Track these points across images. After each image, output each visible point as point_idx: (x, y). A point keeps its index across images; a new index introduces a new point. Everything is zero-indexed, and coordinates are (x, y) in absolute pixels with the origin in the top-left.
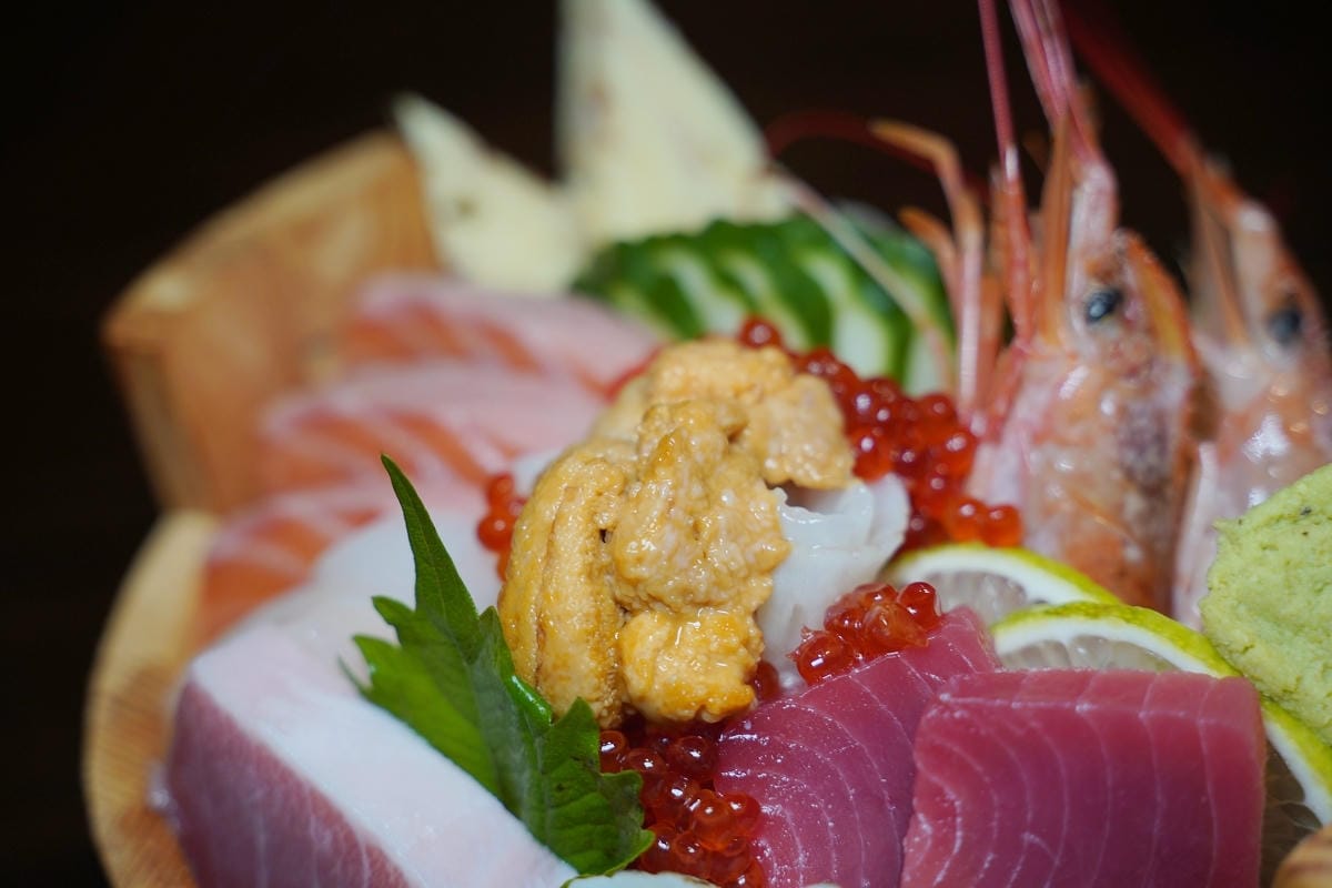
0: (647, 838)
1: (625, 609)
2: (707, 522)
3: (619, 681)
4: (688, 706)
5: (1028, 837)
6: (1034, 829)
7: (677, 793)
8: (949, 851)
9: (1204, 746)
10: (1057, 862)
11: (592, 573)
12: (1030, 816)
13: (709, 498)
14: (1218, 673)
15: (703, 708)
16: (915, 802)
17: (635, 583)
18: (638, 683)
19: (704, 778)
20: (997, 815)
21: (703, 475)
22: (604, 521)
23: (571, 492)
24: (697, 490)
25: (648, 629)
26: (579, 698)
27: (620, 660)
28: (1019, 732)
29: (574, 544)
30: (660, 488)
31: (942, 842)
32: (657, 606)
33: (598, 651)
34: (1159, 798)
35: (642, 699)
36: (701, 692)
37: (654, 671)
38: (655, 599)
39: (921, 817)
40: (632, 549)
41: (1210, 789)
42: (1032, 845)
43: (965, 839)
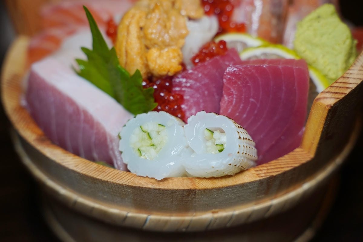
0: (156, 105)
1: (147, 48)
2: (168, 24)
3: (147, 66)
4: (165, 71)
5: (252, 100)
6: (253, 98)
7: (162, 94)
8: (232, 104)
9: (295, 74)
10: (258, 105)
11: (139, 38)
12: (252, 94)
13: (169, 19)
14: (297, 58)
15: (169, 71)
16: (223, 92)
17: (151, 40)
18: (152, 65)
19: (169, 90)
20: (244, 94)
21: (166, 12)
22: (142, 24)
23: (133, 17)
24: (165, 16)
25: (154, 53)
26: (137, 69)
27: (147, 60)
28: (249, 73)
29: (134, 31)
30: (156, 15)
31: (230, 102)
32: (156, 46)
33: (141, 58)
34: (284, 88)
35: (153, 70)
36: (168, 67)
37: (156, 63)
38: (155, 44)
39: (225, 96)
40: (150, 31)
41: (296, 85)
42: (252, 101)
43: (236, 101)
